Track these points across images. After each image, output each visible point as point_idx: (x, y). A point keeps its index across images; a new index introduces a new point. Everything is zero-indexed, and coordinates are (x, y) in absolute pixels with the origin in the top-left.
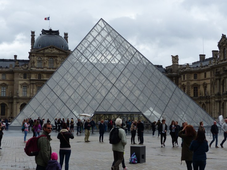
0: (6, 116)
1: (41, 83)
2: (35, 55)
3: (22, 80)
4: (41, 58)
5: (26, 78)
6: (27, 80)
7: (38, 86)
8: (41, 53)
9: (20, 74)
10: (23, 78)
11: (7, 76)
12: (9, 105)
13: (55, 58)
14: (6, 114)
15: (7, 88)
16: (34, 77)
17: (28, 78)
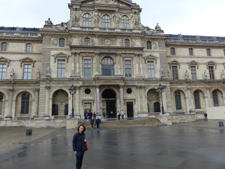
0: (29, 114)
1: (91, 53)
2: (78, 7)
3: (57, 49)
4: (89, 14)
5: (63, 46)
6: (65, 49)
7: (85, 58)
8: (89, 5)
9: (52, 39)
10: (58, 46)
11: (34, 47)
12: (35, 95)
13: (113, 15)
14: (29, 110)
15: (33, 66)
16: (77, 42)
17: (67, 45)
